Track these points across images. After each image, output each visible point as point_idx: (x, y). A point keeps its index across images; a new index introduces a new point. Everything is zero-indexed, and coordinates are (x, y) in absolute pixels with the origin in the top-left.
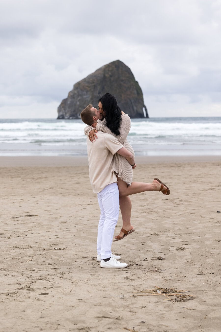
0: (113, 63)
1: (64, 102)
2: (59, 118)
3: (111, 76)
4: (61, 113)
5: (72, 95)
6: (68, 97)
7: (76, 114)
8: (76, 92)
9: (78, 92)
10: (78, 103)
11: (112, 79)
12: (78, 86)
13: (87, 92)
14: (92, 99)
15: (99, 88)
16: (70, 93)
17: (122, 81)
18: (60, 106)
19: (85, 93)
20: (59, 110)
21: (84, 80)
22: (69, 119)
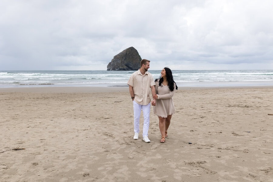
1: (110, 63)
2: (107, 70)
3: (129, 53)
4: (109, 68)
6: (112, 61)
7: (115, 69)
9: (116, 60)
10: (116, 64)
11: (130, 54)
12: (115, 57)
13: (119, 60)
14: (121, 62)
15: (124, 58)
17: (134, 55)
18: (108, 65)
19: (118, 60)
20: (108, 67)
21: (118, 55)
22: (112, 70)
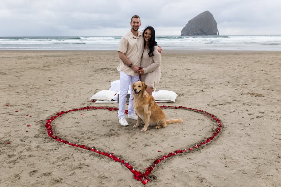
0: (205, 12)
1: (184, 28)
2: (181, 35)
3: (204, 18)
4: (183, 33)
5: (187, 26)
6: (186, 26)
7: (189, 33)
8: (189, 24)
10: (190, 29)
12: (190, 22)
13: (194, 24)
14: (196, 27)
15: (199, 23)
16: (187, 24)
17: (209, 19)
18: (182, 30)
